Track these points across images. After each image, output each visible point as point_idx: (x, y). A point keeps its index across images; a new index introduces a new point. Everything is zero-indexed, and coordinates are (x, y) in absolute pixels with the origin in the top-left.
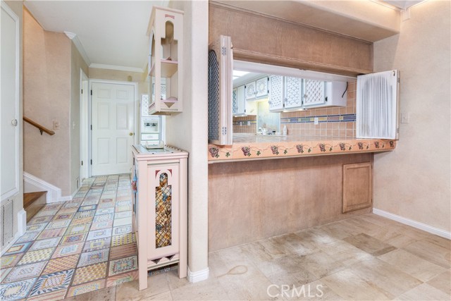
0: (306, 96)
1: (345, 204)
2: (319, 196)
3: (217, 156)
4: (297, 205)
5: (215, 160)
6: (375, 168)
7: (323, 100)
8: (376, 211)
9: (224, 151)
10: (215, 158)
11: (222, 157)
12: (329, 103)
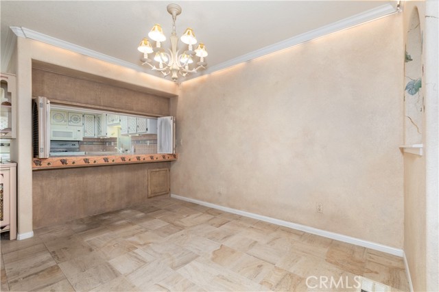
0: (138, 126)
1: (150, 193)
2: (130, 188)
3: (40, 165)
4: (113, 195)
5: (38, 167)
6: (171, 171)
7: (145, 130)
8: (173, 196)
9: (46, 162)
10: (38, 166)
11: (44, 165)
12: (148, 132)
